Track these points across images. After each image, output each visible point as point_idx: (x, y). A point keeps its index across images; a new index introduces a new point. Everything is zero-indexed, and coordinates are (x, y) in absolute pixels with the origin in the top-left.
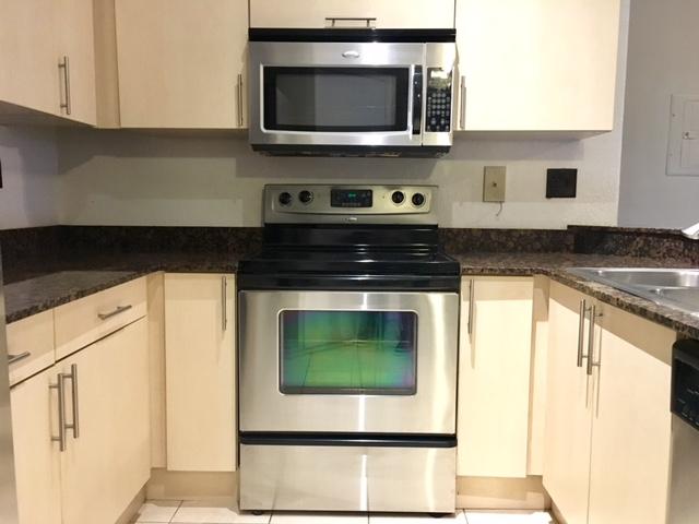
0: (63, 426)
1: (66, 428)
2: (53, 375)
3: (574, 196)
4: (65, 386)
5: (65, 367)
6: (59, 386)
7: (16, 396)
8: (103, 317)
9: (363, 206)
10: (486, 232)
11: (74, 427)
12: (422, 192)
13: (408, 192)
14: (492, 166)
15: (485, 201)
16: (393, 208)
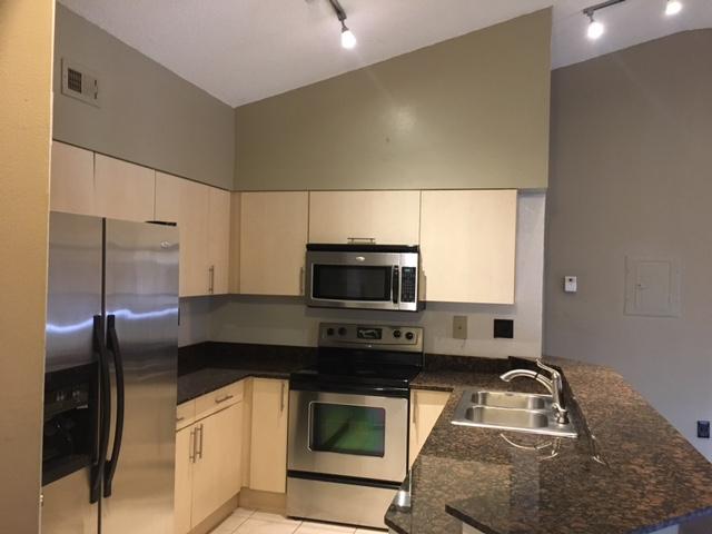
0: (195, 453)
1: (196, 454)
2: (192, 429)
3: (511, 336)
4: (198, 433)
5: (198, 425)
6: (195, 433)
7: (178, 435)
8: (218, 402)
9: (377, 338)
10: (455, 358)
11: (200, 453)
12: (413, 331)
13: (404, 331)
14: (458, 316)
15: (454, 337)
16: (394, 340)
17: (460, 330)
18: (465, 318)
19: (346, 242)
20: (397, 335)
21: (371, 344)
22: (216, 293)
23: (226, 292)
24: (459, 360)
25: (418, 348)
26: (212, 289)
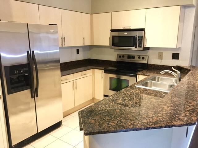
2: (73, 82)
3: (178, 59)
4: (75, 83)
5: (75, 81)
8: (82, 75)
9: (133, 59)
10: (158, 65)
11: (76, 88)
12: (144, 57)
13: (142, 57)
14: (160, 52)
15: (158, 59)
16: (139, 60)
17: (160, 57)
18: (163, 52)
19: (122, 28)
20: (139, 58)
21: (131, 61)
22: (85, 45)
23: (90, 45)
24: (159, 66)
25: (146, 62)
26: (84, 44)
